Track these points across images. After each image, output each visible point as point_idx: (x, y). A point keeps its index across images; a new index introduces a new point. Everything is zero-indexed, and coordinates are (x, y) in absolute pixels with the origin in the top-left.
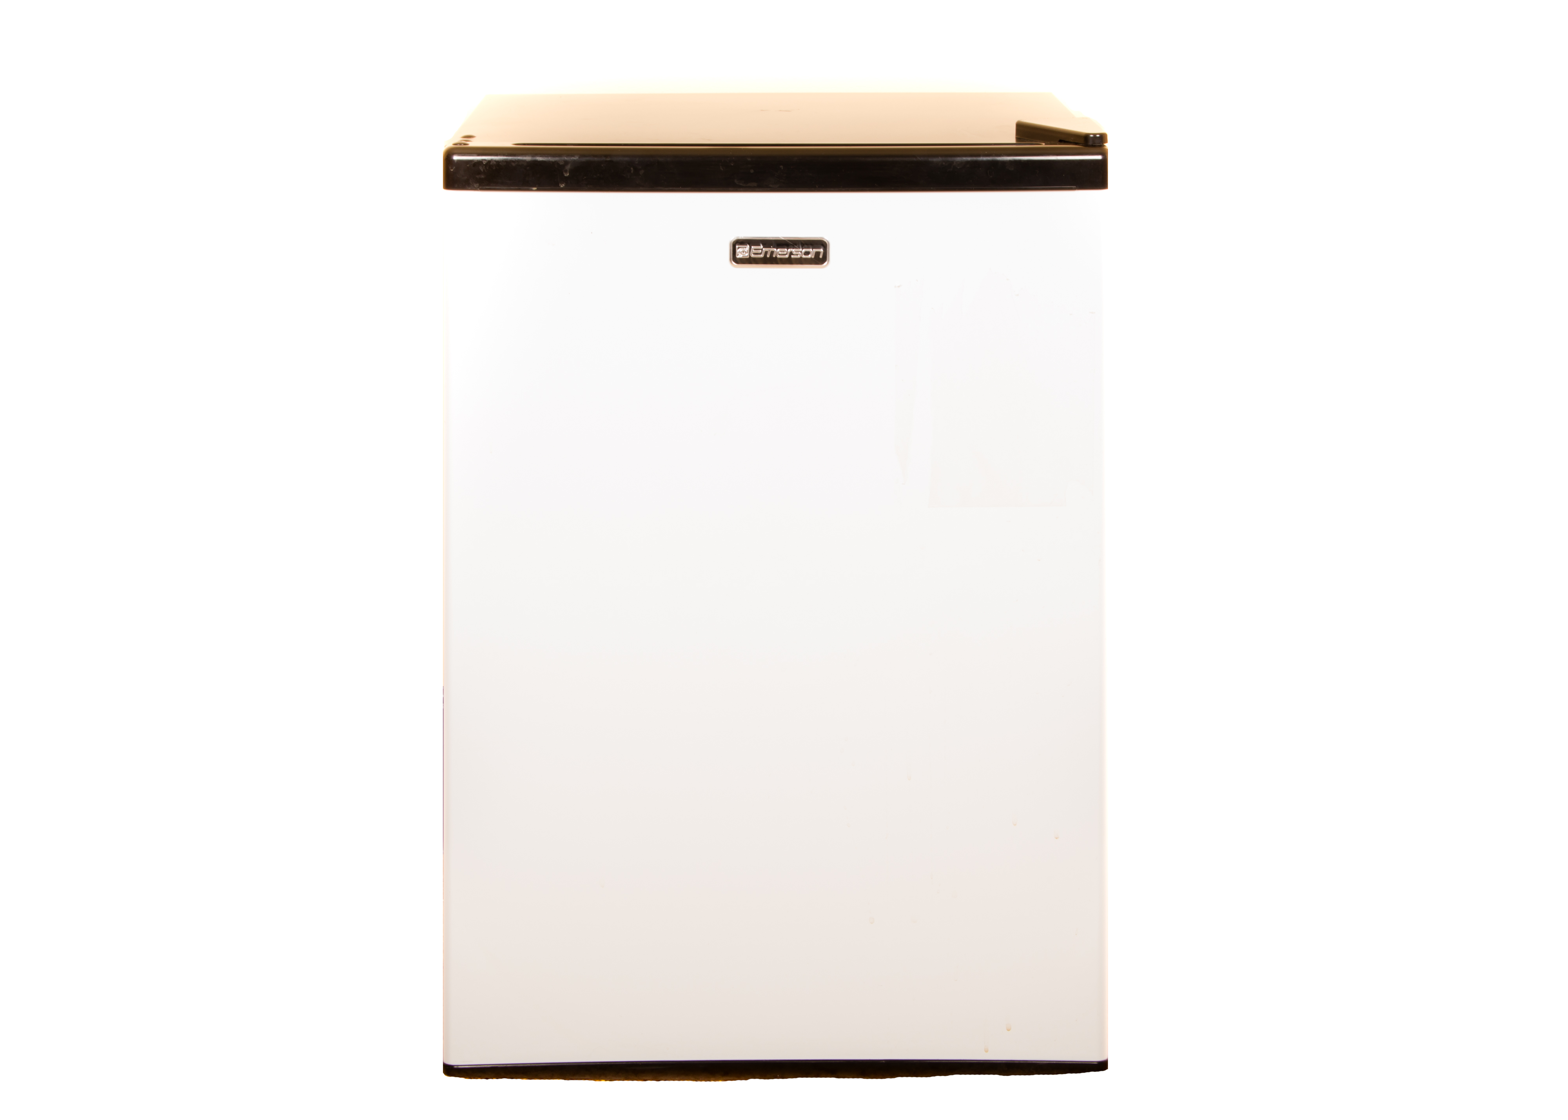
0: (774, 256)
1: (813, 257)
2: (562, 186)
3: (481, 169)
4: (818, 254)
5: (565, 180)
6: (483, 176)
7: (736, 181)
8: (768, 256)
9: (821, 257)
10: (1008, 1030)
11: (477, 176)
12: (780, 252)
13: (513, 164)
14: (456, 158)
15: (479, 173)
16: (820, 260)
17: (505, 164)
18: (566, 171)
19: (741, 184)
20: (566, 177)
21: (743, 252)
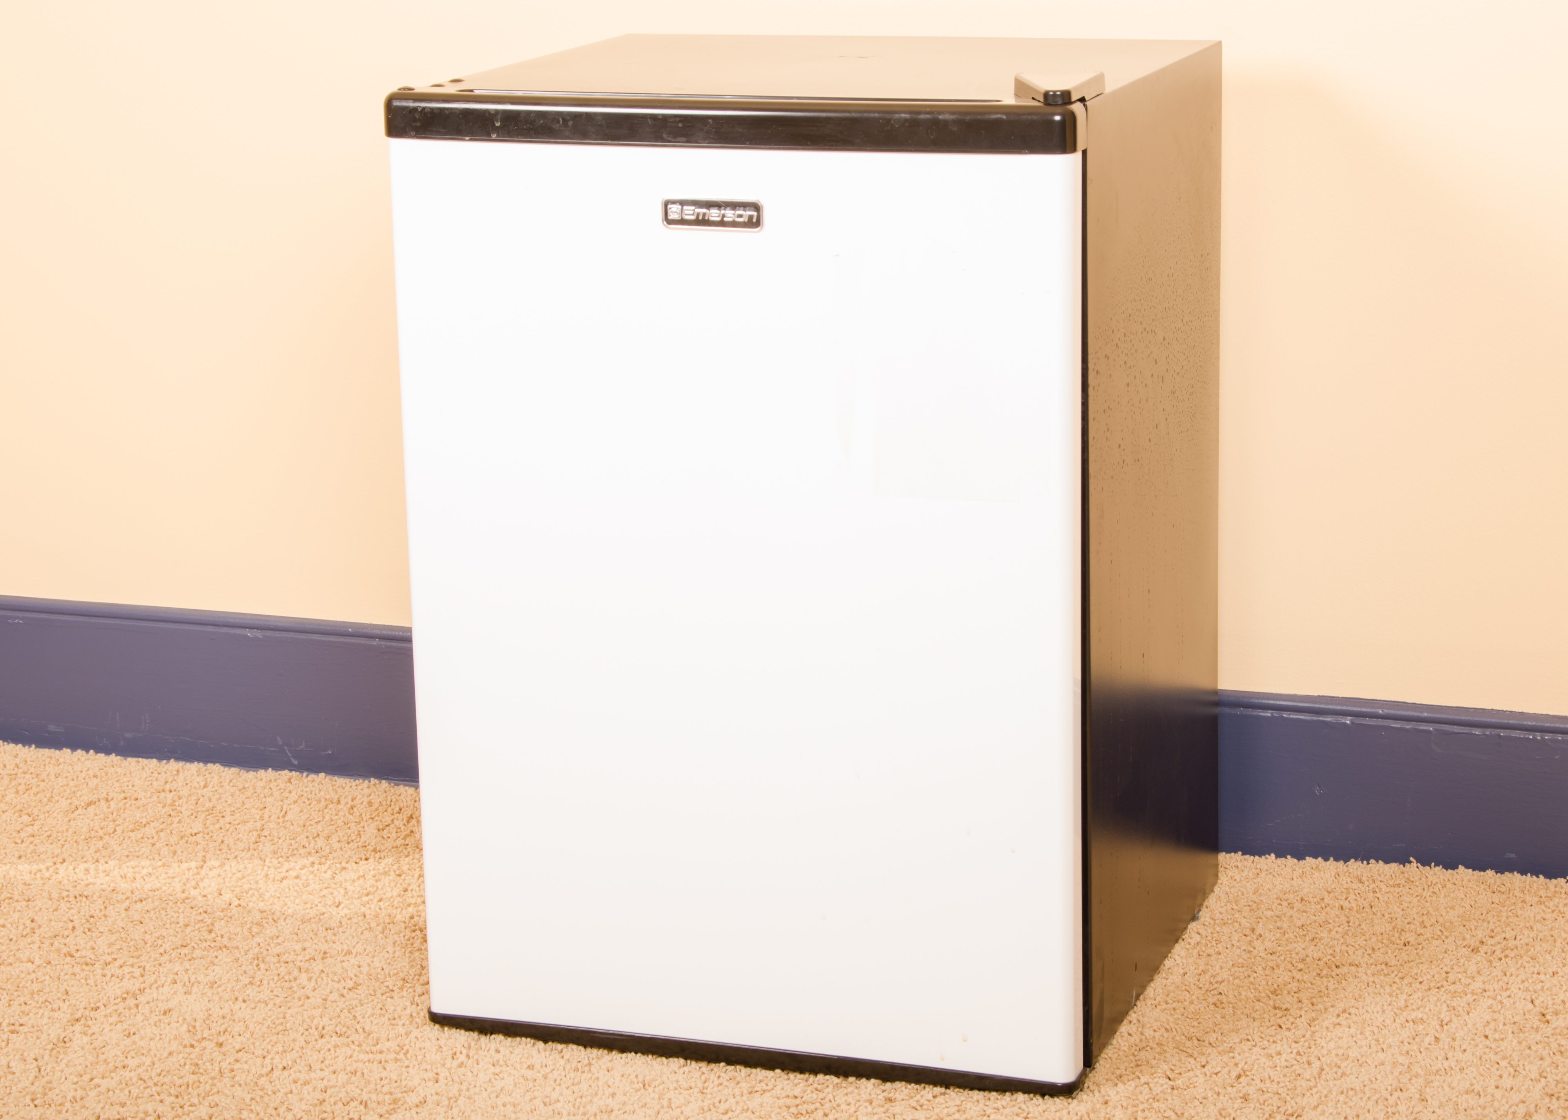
0: (706, 218)
1: (746, 220)
2: (494, 136)
3: (417, 116)
4: (751, 217)
5: (497, 130)
6: (418, 124)
7: (664, 135)
8: (700, 218)
9: (754, 220)
10: (965, 1041)
11: (413, 124)
12: (714, 214)
13: (447, 112)
14: (396, 103)
15: (415, 120)
16: (754, 223)
17: (439, 111)
18: (497, 121)
19: (670, 139)
20: (497, 127)
21: (675, 212)
